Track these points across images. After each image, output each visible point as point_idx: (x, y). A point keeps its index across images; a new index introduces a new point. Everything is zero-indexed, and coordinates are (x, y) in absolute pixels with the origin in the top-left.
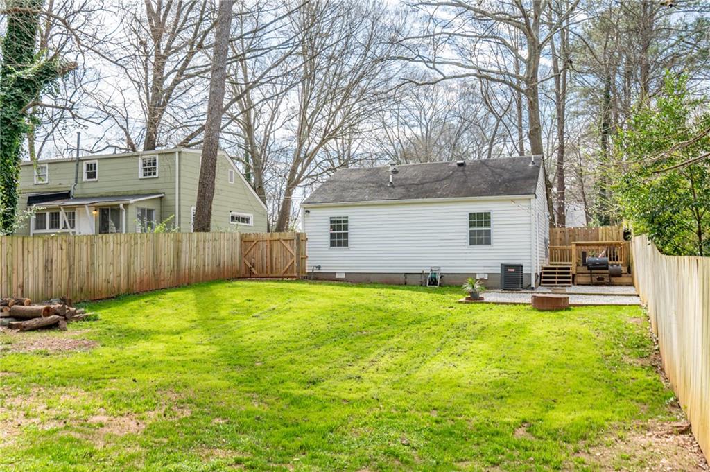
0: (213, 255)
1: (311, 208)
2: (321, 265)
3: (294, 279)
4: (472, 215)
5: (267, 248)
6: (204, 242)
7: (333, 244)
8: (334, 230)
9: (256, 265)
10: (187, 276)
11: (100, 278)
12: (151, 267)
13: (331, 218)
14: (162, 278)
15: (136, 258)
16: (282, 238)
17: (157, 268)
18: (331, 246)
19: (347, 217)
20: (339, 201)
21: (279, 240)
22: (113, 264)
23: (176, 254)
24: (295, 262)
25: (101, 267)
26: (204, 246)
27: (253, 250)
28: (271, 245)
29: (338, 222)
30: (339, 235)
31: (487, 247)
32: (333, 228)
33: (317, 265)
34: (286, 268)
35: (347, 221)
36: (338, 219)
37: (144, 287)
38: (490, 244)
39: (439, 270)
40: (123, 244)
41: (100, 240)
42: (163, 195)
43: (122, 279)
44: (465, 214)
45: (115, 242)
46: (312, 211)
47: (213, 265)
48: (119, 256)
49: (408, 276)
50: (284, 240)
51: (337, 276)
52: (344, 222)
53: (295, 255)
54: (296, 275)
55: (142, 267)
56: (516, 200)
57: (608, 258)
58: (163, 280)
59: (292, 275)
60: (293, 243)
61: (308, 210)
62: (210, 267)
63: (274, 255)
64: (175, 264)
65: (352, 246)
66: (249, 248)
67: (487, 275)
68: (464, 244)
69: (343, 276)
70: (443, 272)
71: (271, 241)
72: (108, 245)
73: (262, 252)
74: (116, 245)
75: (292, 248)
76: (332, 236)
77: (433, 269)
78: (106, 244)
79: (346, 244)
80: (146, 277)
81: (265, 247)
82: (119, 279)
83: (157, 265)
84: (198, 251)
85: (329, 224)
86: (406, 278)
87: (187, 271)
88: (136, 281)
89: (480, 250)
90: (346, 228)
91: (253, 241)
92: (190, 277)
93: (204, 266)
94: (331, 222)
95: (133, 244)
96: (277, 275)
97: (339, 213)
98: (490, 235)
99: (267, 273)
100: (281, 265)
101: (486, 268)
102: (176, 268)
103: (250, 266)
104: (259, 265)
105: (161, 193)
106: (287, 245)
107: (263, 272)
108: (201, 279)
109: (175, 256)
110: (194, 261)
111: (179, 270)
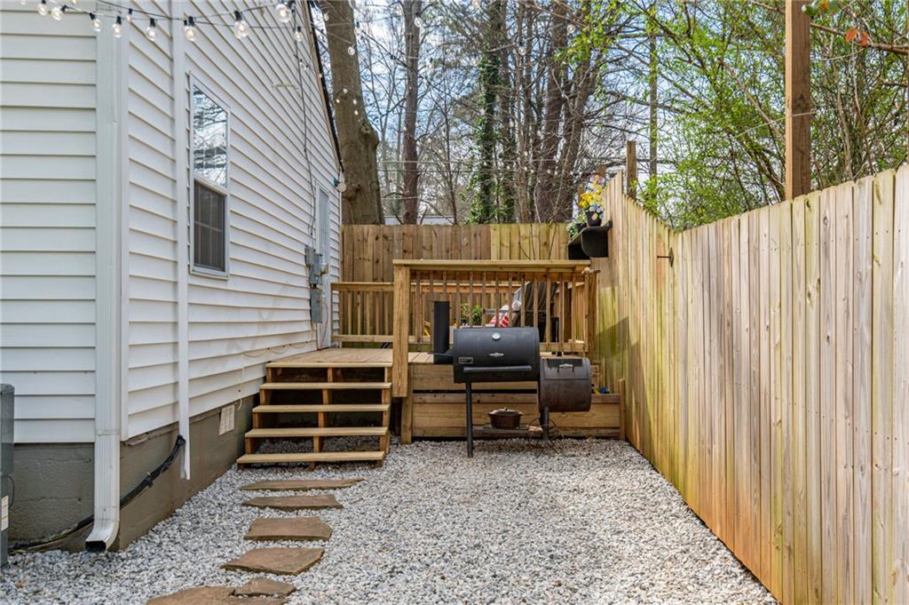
57: (535, 331)
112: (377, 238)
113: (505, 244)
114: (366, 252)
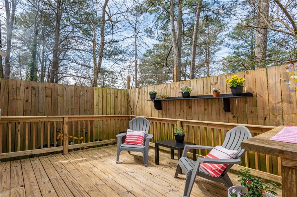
112: (27, 88)
113: (100, 96)
114: (19, 95)
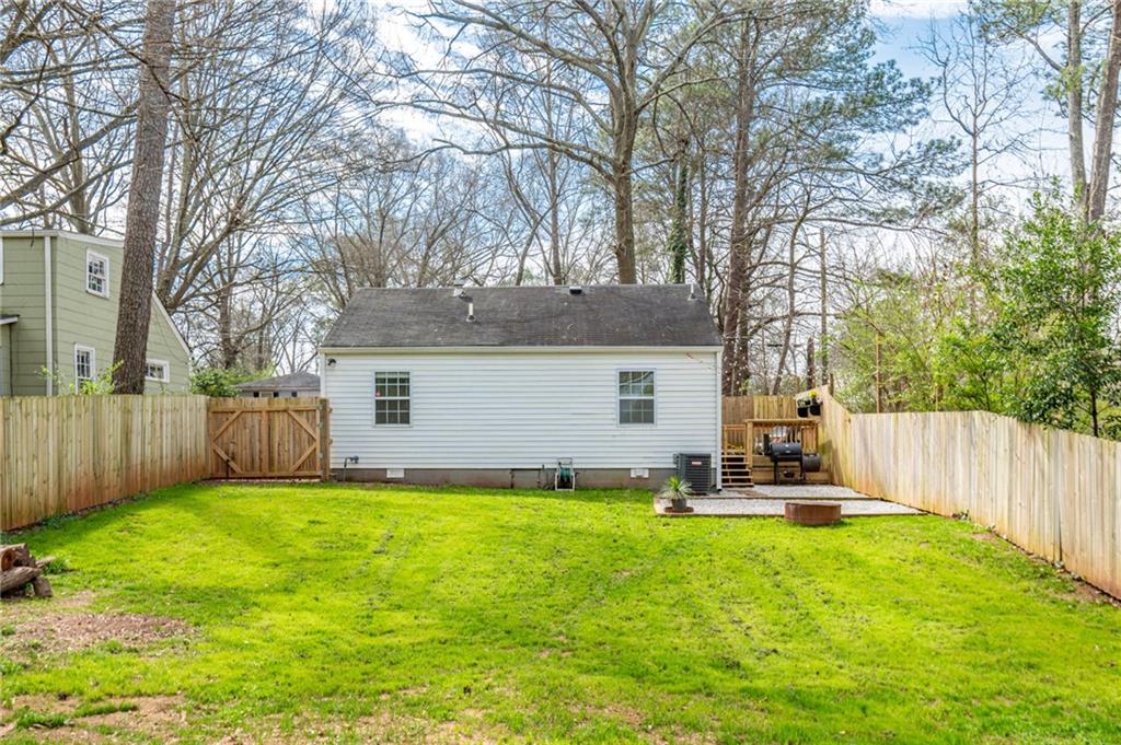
0: (172, 437)
1: (338, 354)
2: (359, 455)
3: (317, 480)
4: (624, 376)
5: (260, 425)
6: (161, 413)
7: (380, 419)
8: (383, 394)
9: (238, 458)
10: (139, 479)
11: (19, 486)
12: (91, 462)
13: (376, 373)
14: (106, 484)
15: (70, 445)
16: (292, 407)
17: (99, 463)
18: (377, 422)
19: (408, 373)
20: (389, 343)
21: (285, 411)
22: (37, 458)
23: (124, 436)
24: (318, 450)
25: (19, 462)
26: (161, 419)
27: (231, 429)
28: (269, 420)
29: (390, 380)
30: (393, 404)
31: (648, 426)
32: (380, 390)
33: (353, 456)
34: (300, 461)
35: (408, 380)
36: (391, 376)
37: (82, 501)
38: (652, 422)
39: (571, 463)
40: (51, 418)
41: (18, 408)
42: (15, 319)
43: (51, 486)
44: (614, 373)
45: (40, 413)
46: (339, 360)
47: (172, 457)
48: (46, 441)
49: (516, 473)
50: (296, 411)
51: (390, 475)
52: (402, 380)
53: (317, 436)
54: (320, 473)
55: (79, 462)
56: (693, 353)
58: (108, 488)
59: (314, 473)
60: (314, 417)
61: (333, 358)
62: (169, 460)
63: (276, 439)
64: (124, 454)
65: (416, 423)
66: (224, 427)
67: (647, 471)
68: (612, 422)
69: (401, 475)
70: (579, 467)
71: (269, 412)
72: (29, 418)
73: (252, 432)
74: (40, 418)
75: (313, 425)
76: (380, 405)
77: (562, 461)
78: (26, 417)
79: (405, 419)
80: (84, 482)
81: (256, 422)
82: (46, 486)
83: (99, 458)
84: (154, 430)
85: (373, 385)
86: (513, 477)
87: (139, 467)
88: (70, 490)
89: (637, 431)
90: (405, 390)
91: (233, 412)
92: (144, 480)
93: (161, 458)
94: (377, 380)
95: (65, 416)
96: (283, 473)
97: (392, 365)
98: (652, 408)
99: (261, 470)
100: (289, 454)
101: (647, 460)
102: (124, 465)
103: (225, 457)
104: (244, 455)
105: (13, 316)
106: (302, 420)
107: (253, 468)
108: (158, 484)
109: (124, 441)
110: (148, 449)
111: (128, 468)
